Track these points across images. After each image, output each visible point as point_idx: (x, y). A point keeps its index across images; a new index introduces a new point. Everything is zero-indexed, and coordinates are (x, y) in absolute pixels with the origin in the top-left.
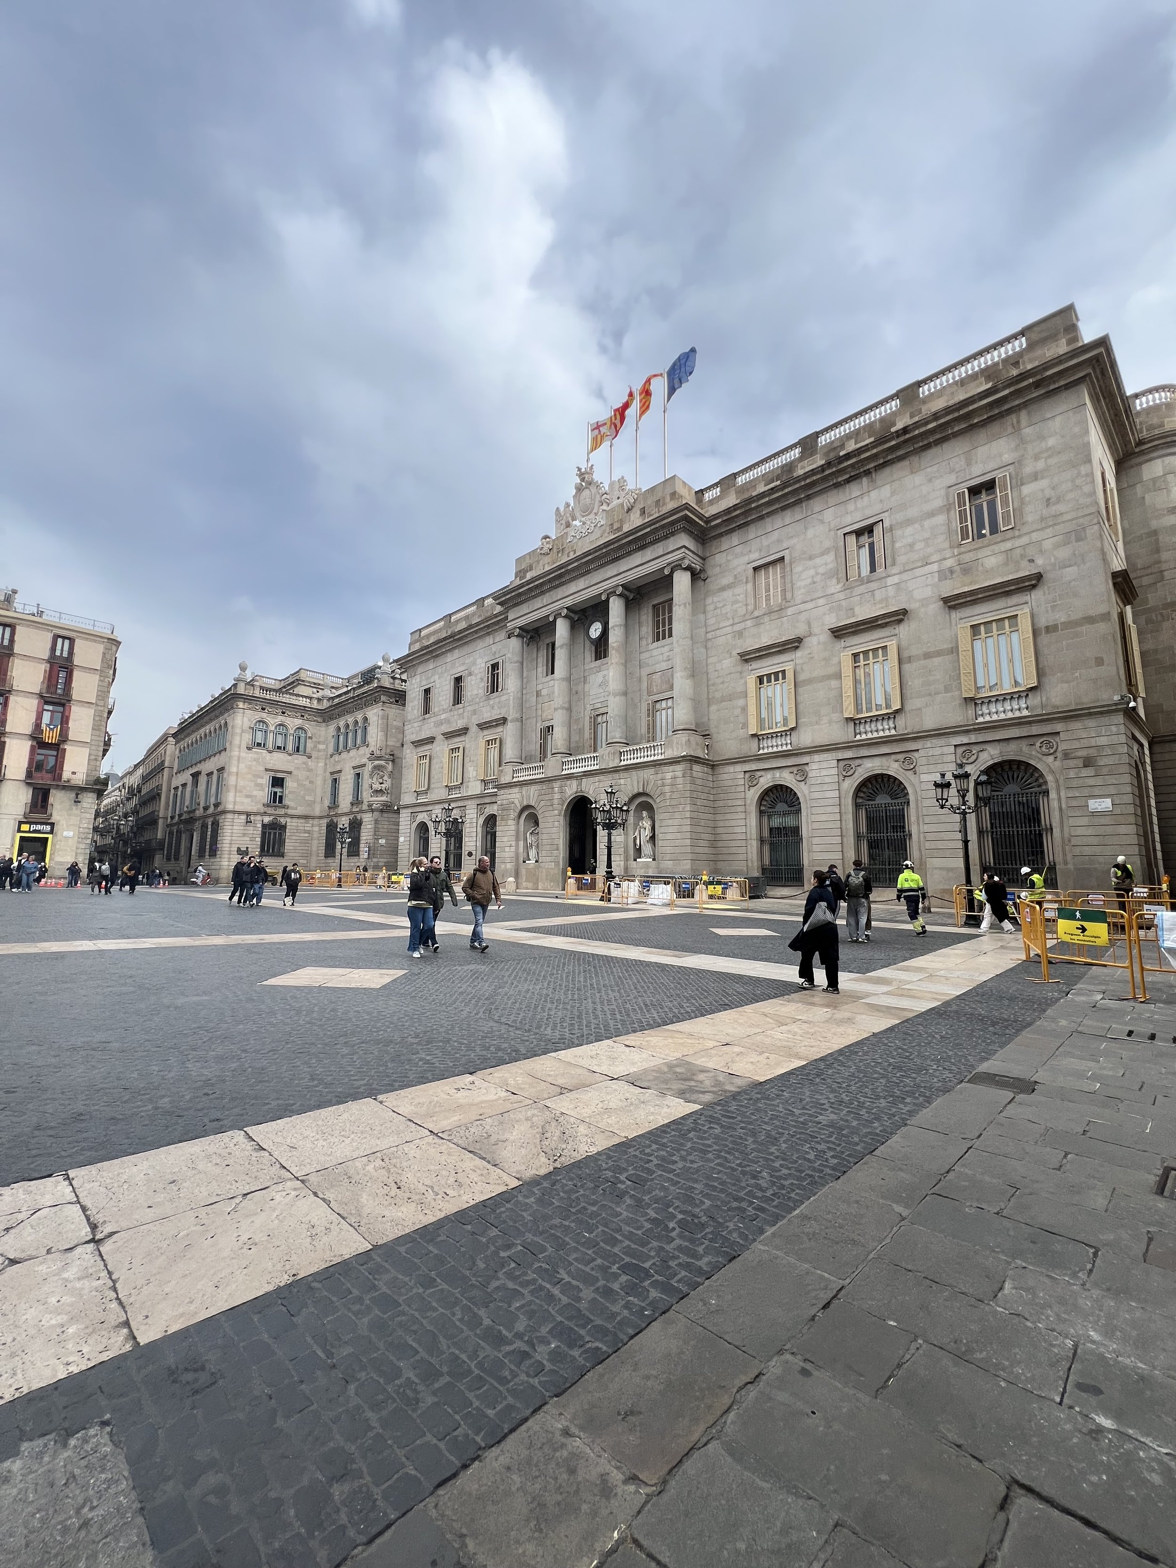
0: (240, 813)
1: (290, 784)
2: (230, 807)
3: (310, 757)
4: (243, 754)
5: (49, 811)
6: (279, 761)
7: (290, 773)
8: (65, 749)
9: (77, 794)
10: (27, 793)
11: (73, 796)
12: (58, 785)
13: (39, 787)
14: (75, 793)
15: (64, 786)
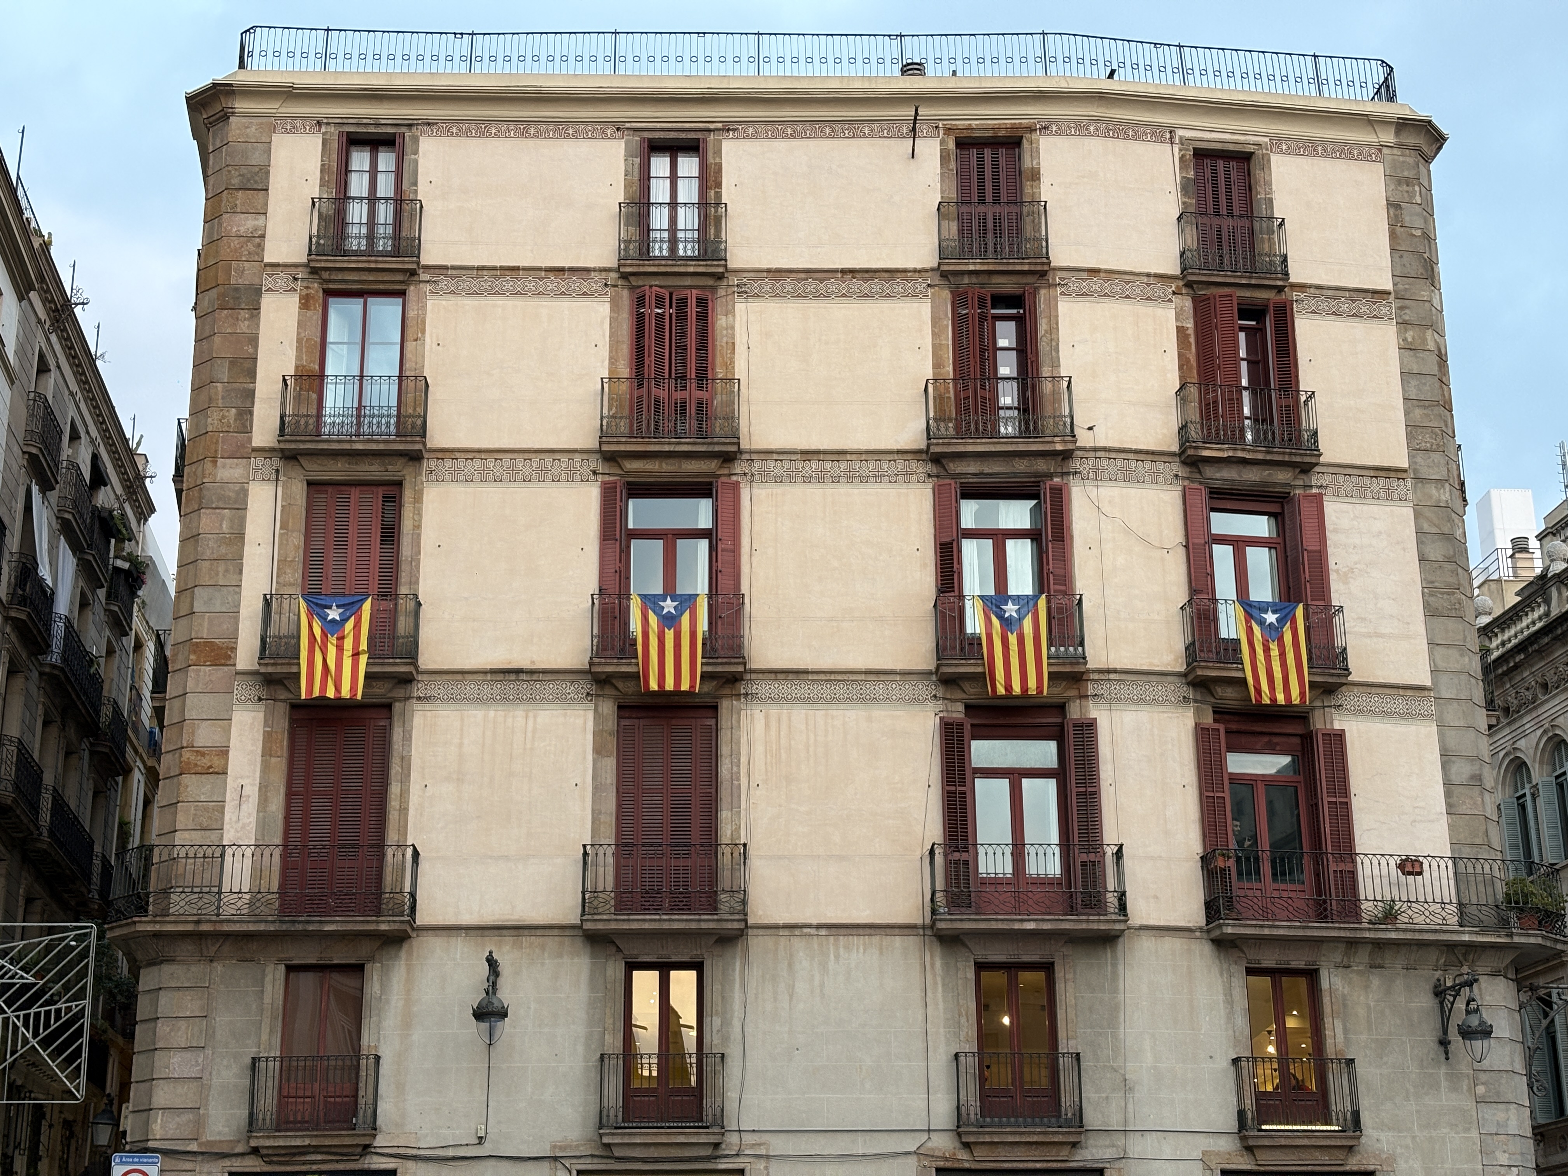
8: (1340, 736)
9: (1439, 992)
10: (1230, 1002)
11: (1425, 1001)
12: (1352, 944)
13: (1269, 960)
14: (1429, 987)
15: (1379, 945)
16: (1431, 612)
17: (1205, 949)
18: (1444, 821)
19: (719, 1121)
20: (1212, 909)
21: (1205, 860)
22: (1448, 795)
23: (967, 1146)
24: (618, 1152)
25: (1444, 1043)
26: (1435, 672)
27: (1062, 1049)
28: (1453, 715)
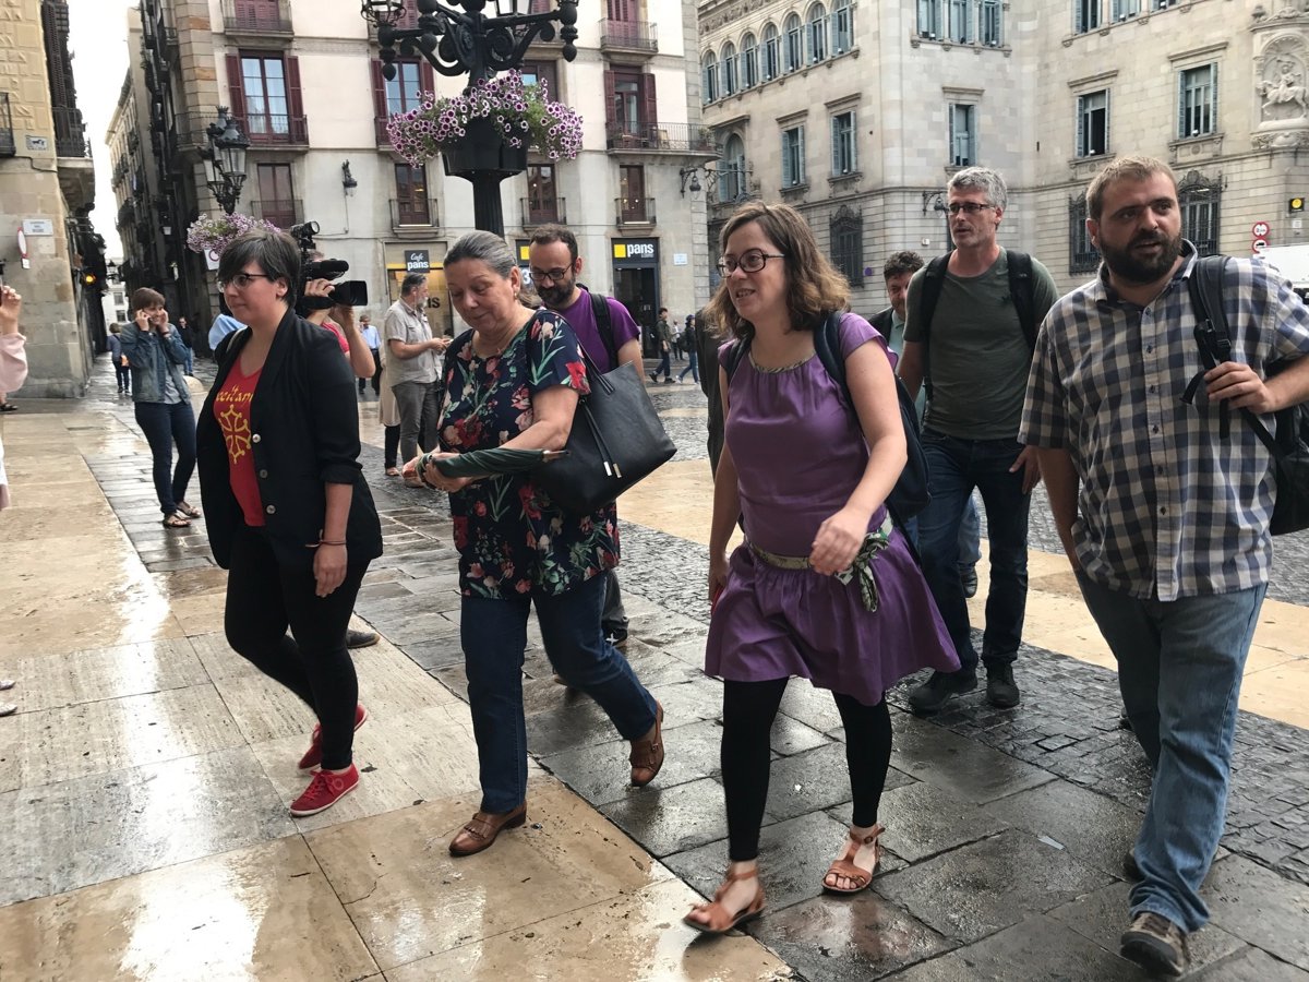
0: (912, 190)
1: (982, 119)
2: (895, 179)
3: (1007, 53)
4: (906, 59)
5: (649, 214)
6: (962, 67)
7: (979, 93)
8: (653, 76)
9: (682, 173)
10: (614, 178)
11: (677, 176)
12: (655, 156)
13: (627, 162)
14: (678, 172)
15: (664, 157)
16: (685, 26)
17: (605, 158)
18: (685, 109)
19: (437, 223)
20: (610, 144)
21: (607, 125)
22: (688, 99)
23: (526, 232)
24: (400, 236)
25: (682, 191)
26: (685, 50)
27: (558, 196)
28: (691, 68)
